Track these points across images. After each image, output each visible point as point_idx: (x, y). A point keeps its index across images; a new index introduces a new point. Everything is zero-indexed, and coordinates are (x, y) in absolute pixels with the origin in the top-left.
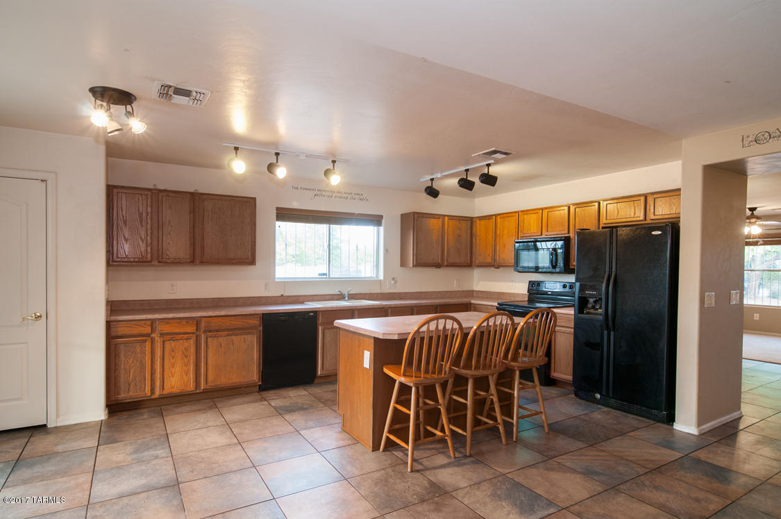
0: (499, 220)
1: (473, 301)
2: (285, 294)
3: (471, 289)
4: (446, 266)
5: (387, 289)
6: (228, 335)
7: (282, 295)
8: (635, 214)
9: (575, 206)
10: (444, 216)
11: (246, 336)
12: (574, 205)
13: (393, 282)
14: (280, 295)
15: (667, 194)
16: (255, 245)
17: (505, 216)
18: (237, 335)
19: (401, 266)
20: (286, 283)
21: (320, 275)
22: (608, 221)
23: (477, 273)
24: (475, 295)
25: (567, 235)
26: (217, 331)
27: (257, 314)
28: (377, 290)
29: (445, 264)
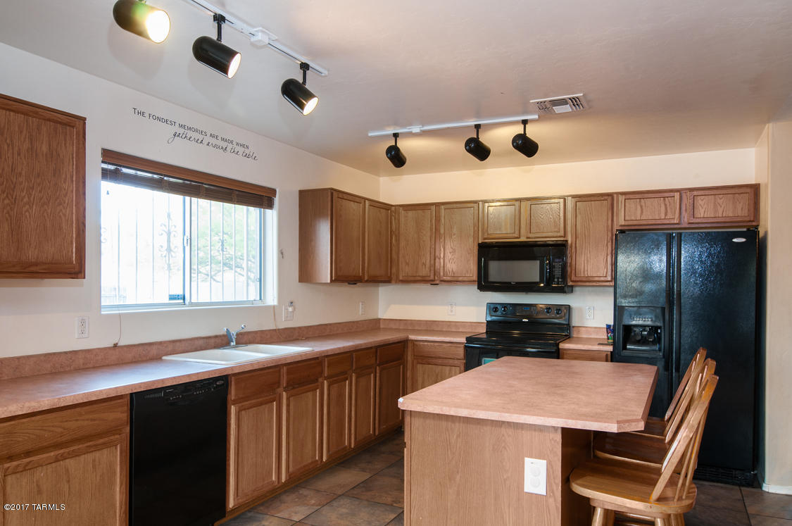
0: (443, 212)
1: (412, 337)
2: (121, 343)
3: (375, 317)
4: (367, 281)
5: (283, 322)
6: (57, 460)
7: (115, 345)
8: (666, 215)
9: (576, 199)
10: (365, 199)
11: (97, 454)
12: (574, 197)
13: (290, 309)
14: (111, 345)
15: (712, 192)
16: (84, 231)
17: (455, 206)
18: (75, 455)
19: (301, 281)
20: (122, 319)
21: (172, 297)
22: (627, 223)
23: (384, 292)
24: (382, 326)
25: (562, 239)
26: (28, 454)
27: (121, 397)
28: (269, 325)
29: (366, 278)
